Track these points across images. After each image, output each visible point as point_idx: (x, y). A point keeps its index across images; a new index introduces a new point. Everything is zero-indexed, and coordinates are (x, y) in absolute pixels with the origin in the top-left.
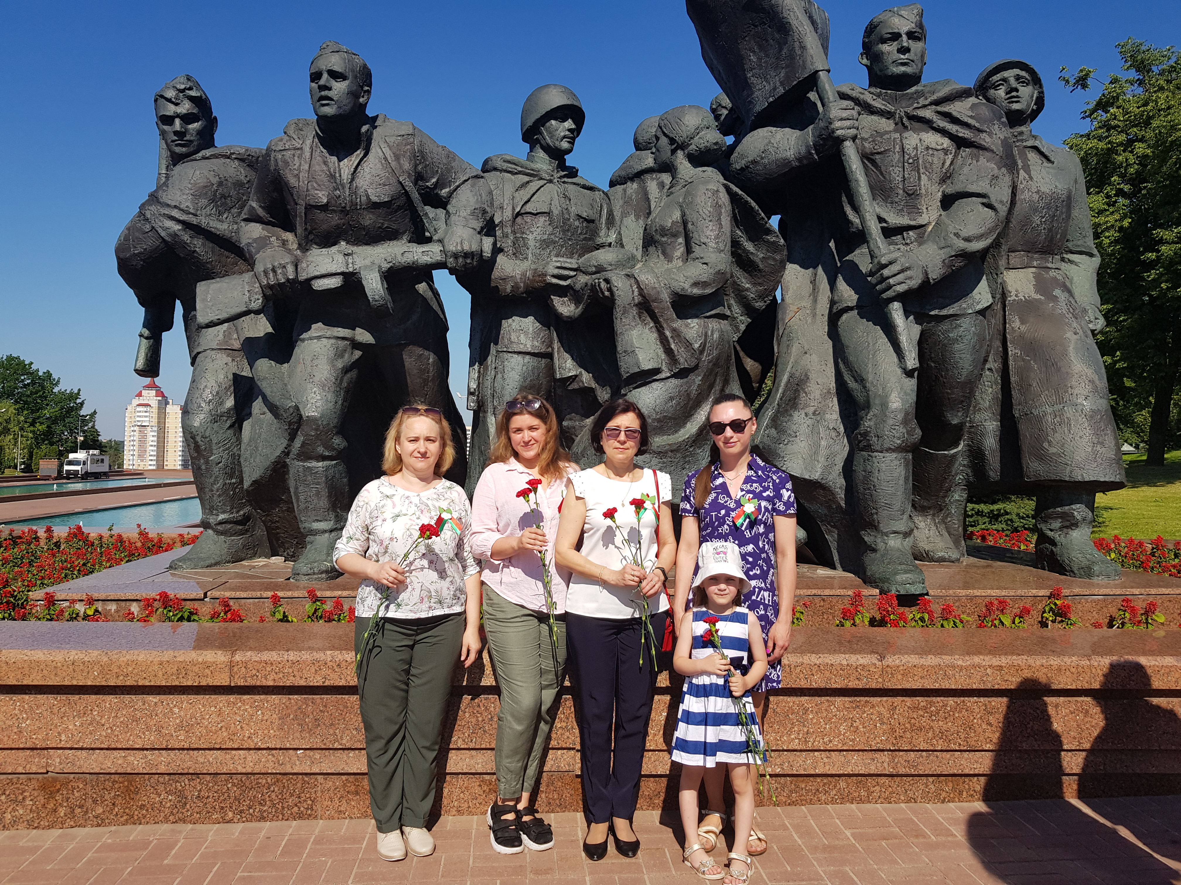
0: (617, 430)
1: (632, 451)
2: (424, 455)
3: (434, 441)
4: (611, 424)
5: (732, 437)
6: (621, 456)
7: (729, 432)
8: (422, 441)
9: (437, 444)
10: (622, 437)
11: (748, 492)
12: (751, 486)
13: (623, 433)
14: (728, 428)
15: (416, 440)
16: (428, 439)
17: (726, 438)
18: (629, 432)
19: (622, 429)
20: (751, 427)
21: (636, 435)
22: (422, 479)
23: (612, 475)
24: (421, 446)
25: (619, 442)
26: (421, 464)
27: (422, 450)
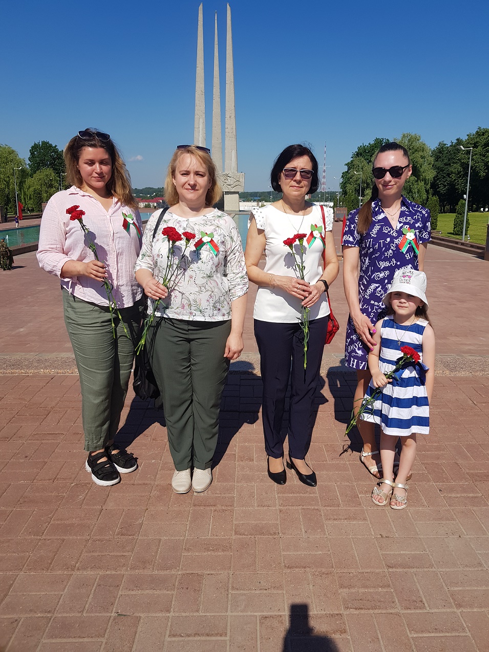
0: (294, 170)
1: (305, 190)
2: (194, 187)
3: (202, 176)
4: (289, 166)
5: (390, 181)
6: (296, 193)
7: (388, 177)
8: (192, 175)
9: (206, 178)
10: (298, 177)
11: (405, 223)
12: (406, 219)
13: (298, 174)
14: (388, 173)
15: (187, 173)
16: (197, 173)
17: (385, 181)
18: (304, 173)
19: (298, 170)
20: (407, 173)
21: (309, 176)
22: (193, 209)
23: (288, 210)
24: (191, 179)
25: (295, 181)
26: (190, 195)
27: (192, 183)
